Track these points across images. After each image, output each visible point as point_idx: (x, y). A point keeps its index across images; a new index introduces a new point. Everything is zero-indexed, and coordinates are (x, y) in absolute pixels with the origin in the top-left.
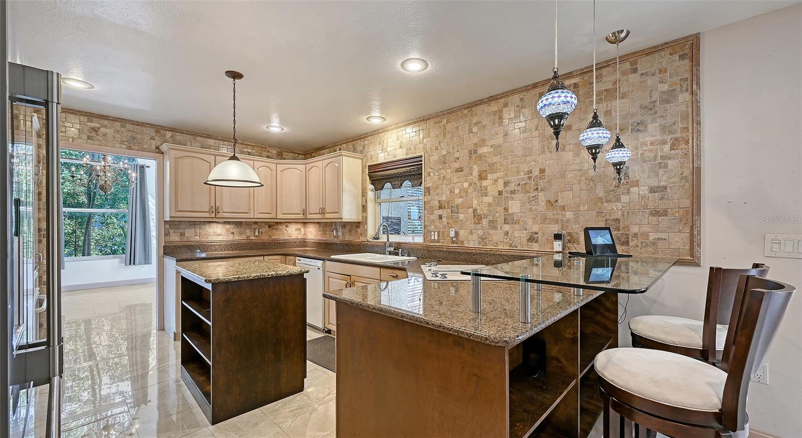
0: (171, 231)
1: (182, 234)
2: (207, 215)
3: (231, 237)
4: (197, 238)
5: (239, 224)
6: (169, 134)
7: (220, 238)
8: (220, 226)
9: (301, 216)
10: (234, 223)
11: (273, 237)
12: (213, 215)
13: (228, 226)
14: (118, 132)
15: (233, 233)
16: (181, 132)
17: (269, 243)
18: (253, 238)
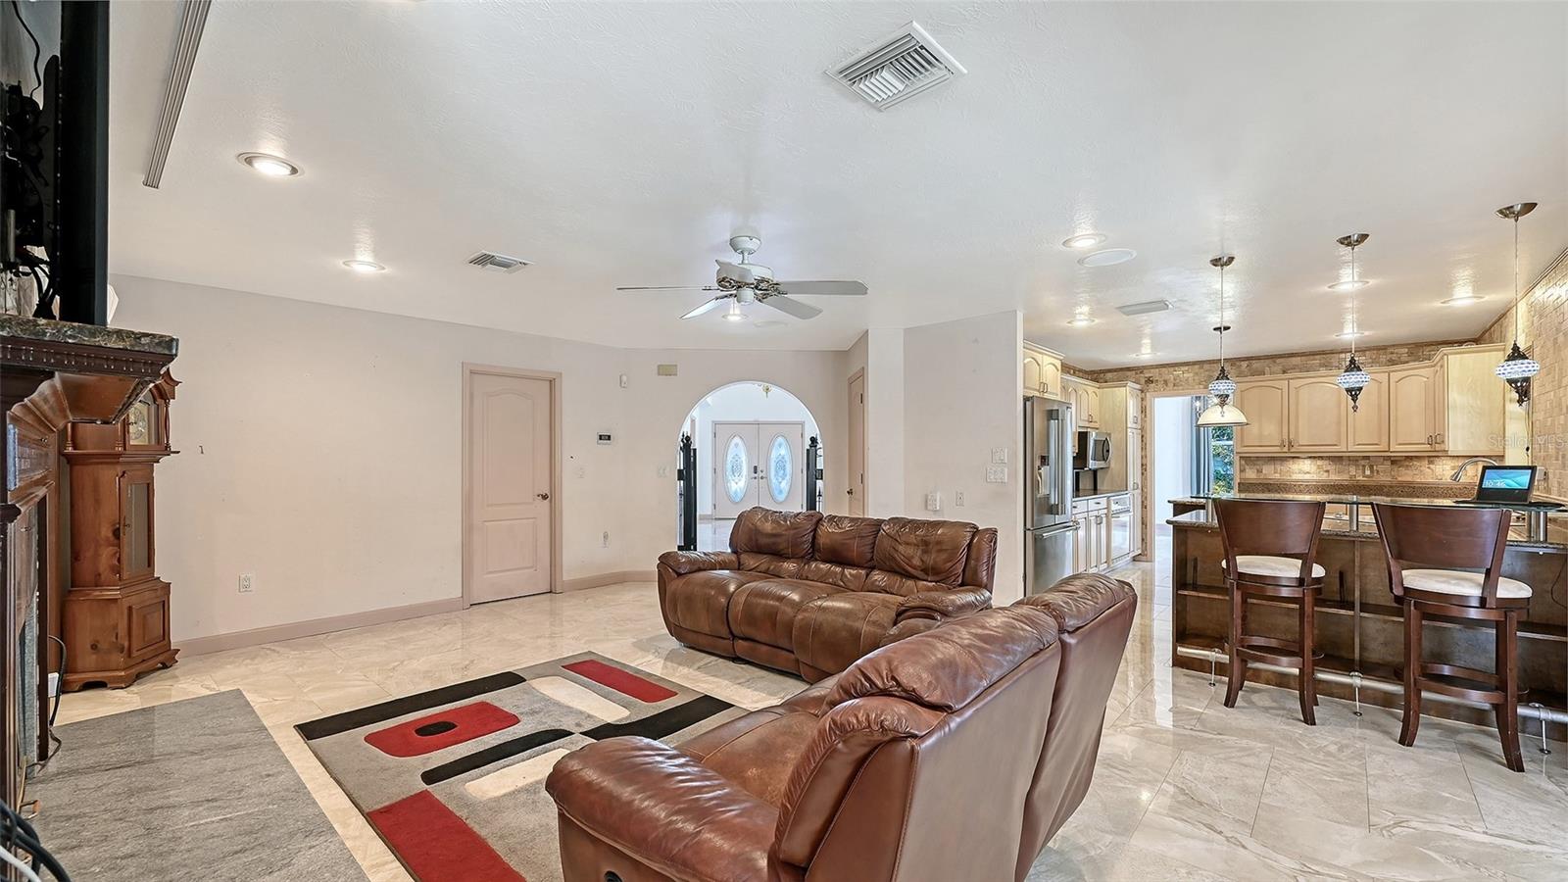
0: (1246, 467)
1: (1259, 471)
2: (1277, 449)
3: (1324, 476)
4: (1277, 476)
5: (1336, 459)
6: (1244, 364)
7: (1307, 477)
8: (1308, 462)
9: (1427, 447)
10: (1329, 458)
11: (1400, 479)
12: (1286, 449)
13: (1319, 462)
14: (1197, 374)
15: (1327, 471)
16: (1258, 358)
17: (1391, 487)
18: (1361, 478)
